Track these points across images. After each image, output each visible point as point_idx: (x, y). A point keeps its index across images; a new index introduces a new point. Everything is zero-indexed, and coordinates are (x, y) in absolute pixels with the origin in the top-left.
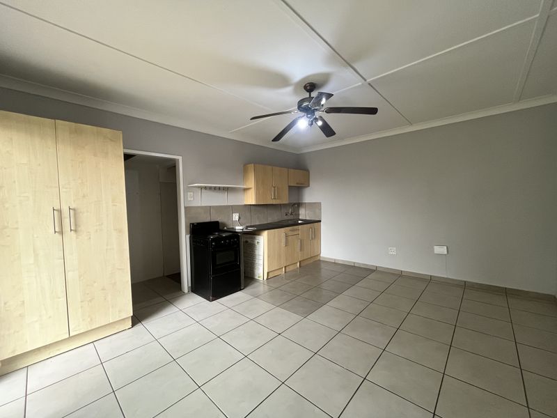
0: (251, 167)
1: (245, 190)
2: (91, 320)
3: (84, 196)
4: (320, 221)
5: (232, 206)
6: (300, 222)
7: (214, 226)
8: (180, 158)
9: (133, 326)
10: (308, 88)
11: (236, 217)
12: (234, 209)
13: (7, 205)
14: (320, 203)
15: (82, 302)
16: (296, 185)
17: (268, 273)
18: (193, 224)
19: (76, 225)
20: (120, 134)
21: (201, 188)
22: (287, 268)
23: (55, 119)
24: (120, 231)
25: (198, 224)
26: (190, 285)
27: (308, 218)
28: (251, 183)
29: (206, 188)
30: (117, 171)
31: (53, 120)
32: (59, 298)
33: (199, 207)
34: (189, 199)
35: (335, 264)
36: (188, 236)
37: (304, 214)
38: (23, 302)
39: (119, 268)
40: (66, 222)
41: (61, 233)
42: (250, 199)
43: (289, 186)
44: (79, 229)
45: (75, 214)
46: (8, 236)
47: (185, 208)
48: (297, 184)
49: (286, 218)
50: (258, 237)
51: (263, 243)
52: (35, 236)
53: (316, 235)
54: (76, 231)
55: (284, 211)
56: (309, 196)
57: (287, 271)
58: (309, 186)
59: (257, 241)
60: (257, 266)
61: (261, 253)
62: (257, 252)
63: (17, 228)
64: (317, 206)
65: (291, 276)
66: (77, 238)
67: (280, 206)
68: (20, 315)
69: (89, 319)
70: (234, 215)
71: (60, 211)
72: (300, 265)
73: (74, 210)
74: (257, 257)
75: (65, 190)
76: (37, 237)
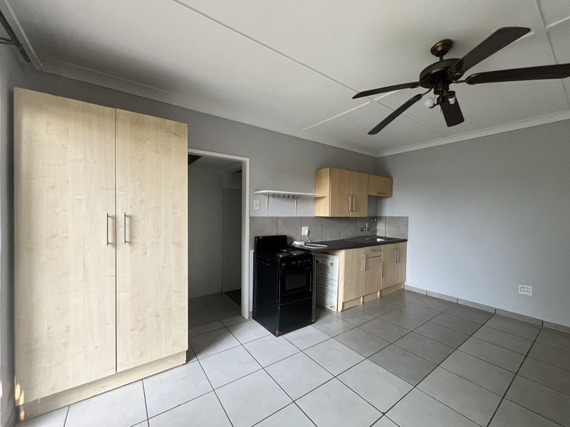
0: (326, 171)
1: (317, 199)
2: (142, 353)
3: (142, 202)
4: (406, 240)
5: (301, 218)
7: (281, 242)
8: (247, 160)
9: (188, 361)
10: (440, 49)
11: (305, 231)
13: (58, 210)
14: (407, 218)
15: (132, 330)
16: (376, 195)
17: (343, 303)
18: (258, 238)
19: (131, 236)
20: (185, 127)
21: (268, 195)
22: (365, 298)
23: (116, 108)
24: (179, 245)
25: (263, 237)
26: (251, 310)
27: (388, 236)
28: (325, 191)
29: (274, 195)
30: (180, 172)
31: (114, 109)
32: (108, 324)
33: (265, 218)
34: (255, 208)
35: (427, 297)
36: (252, 252)
37: (382, 230)
38: (68, 327)
39: (176, 290)
40: (121, 231)
41: (115, 244)
42: (323, 209)
43: (369, 196)
44: (134, 240)
45: (131, 223)
46: (57, 247)
47: (250, 218)
48: (378, 193)
49: (361, 234)
50: (331, 257)
51: (338, 265)
52: (86, 247)
53: (400, 258)
54: (131, 243)
55: (359, 225)
56: (391, 209)
57: (366, 301)
58: (391, 196)
59: (330, 262)
60: (329, 293)
61: (336, 277)
62: (330, 276)
63: (67, 237)
64: (403, 221)
65: (370, 308)
66: (131, 252)
67: (355, 219)
68: (64, 343)
69: (139, 353)
70: (303, 228)
71: (115, 218)
72: (381, 295)
73: (130, 217)
74: (330, 282)
75: (121, 193)
76: (88, 249)
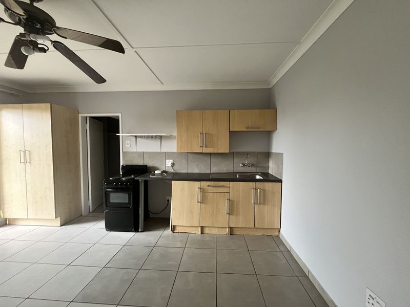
2: (36, 213)
3: (33, 144)
5: (166, 153)
6: (258, 177)
8: (120, 115)
9: (62, 225)
11: (169, 163)
12: (167, 155)
14: (282, 154)
17: (174, 226)
18: (123, 166)
19: (30, 160)
21: (136, 137)
27: (274, 174)
33: (134, 152)
41: (25, 163)
43: (230, 131)
44: (33, 161)
45: (30, 154)
47: (123, 152)
49: (241, 169)
53: (269, 200)
55: (238, 161)
58: (276, 129)
64: (281, 158)
66: (30, 167)
70: (167, 161)
71: (24, 152)
73: (29, 151)
